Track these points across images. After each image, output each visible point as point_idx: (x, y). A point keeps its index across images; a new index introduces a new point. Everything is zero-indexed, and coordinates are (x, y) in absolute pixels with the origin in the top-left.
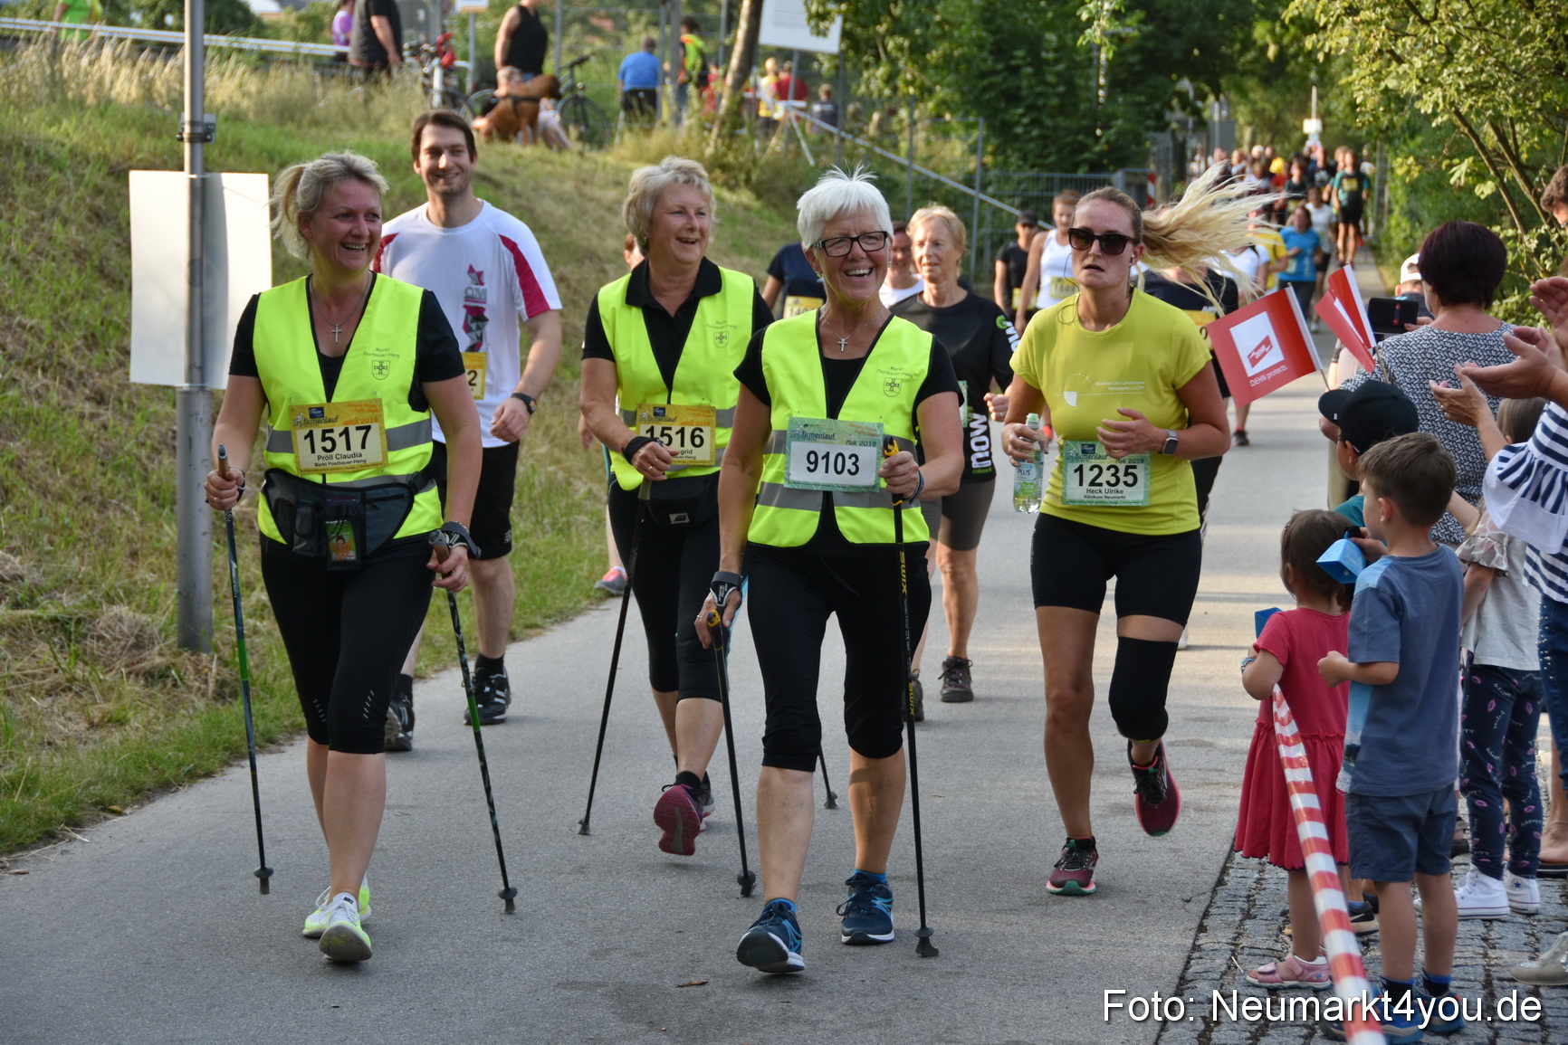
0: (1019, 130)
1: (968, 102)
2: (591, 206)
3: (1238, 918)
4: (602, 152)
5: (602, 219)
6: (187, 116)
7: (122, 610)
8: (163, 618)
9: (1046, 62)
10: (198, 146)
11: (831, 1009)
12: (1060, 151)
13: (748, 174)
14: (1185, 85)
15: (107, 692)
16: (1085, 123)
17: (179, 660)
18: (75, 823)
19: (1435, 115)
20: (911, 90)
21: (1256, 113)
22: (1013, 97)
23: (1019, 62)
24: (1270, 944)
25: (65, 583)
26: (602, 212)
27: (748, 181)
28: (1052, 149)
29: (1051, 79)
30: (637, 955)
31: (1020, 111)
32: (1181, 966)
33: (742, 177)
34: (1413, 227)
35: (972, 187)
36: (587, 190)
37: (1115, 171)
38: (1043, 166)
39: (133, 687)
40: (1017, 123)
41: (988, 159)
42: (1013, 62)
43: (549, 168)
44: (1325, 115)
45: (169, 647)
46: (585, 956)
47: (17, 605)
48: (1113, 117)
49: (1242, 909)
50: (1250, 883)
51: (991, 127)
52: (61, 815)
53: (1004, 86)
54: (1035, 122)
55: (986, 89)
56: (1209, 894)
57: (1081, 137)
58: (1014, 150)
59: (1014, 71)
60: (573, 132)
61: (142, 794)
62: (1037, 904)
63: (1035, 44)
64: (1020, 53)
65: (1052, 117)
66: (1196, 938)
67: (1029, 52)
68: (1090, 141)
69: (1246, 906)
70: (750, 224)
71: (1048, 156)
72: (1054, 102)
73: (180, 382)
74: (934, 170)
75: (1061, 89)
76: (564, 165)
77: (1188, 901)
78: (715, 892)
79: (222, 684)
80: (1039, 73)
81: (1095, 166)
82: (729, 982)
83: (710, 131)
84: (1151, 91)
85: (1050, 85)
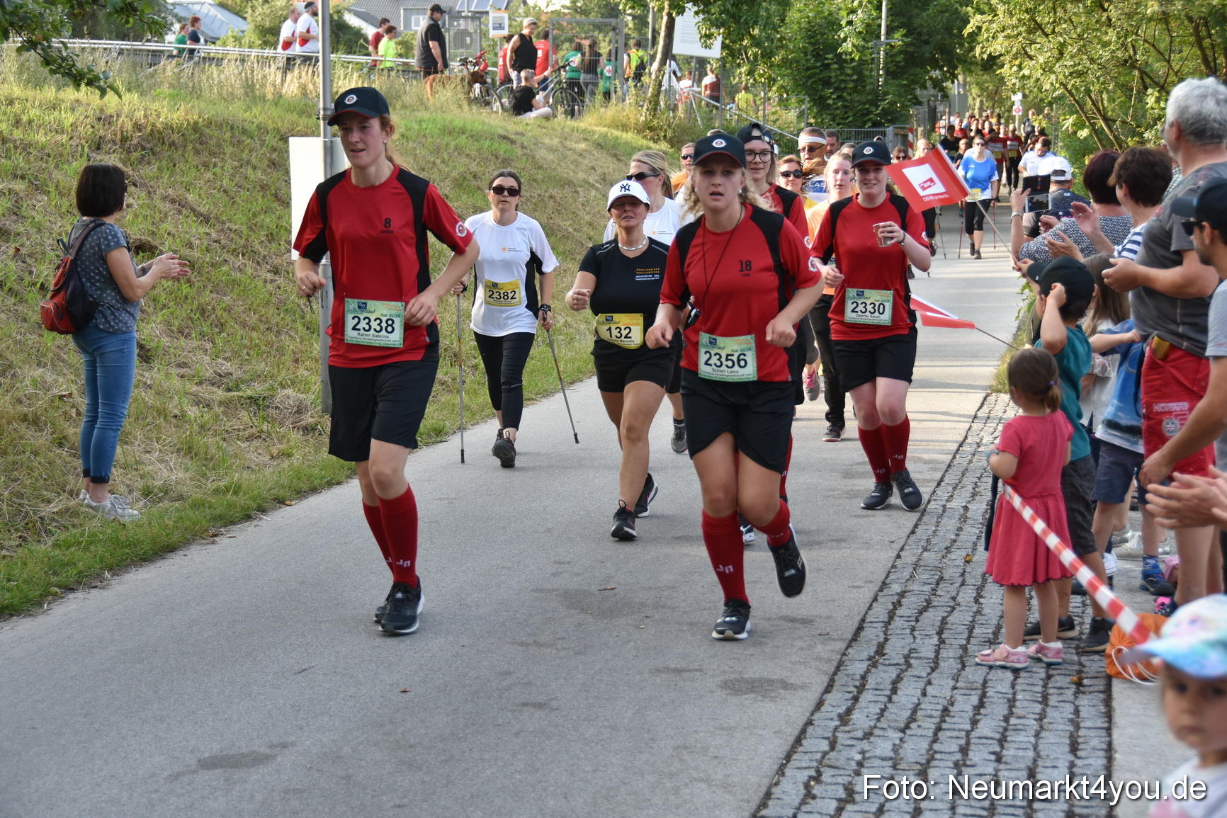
0: (830, 102)
1: (799, 85)
3: (920, 551)
4: (578, 121)
6: (321, 105)
7: (289, 391)
8: (312, 397)
9: (845, 61)
11: (683, 601)
12: (855, 115)
13: (666, 131)
14: (936, 73)
15: (281, 439)
16: (870, 97)
17: (322, 421)
18: (263, 510)
20: (763, 80)
21: (983, 89)
22: (826, 83)
23: (830, 61)
24: (936, 564)
25: (256, 377)
27: (665, 137)
28: (850, 114)
29: (849, 71)
30: (577, 574)
31: (831, 91)
32: (884, 577)
36: (568, 143)
38: (843, 124)
39: (296, 436)
40: (829, 98)
42: (826, 62)
45: (317, 413)
46: (548, 576)
47: (229, 390)
48: (886, 93)
49: (923, 547)
50: (930, 532)
51: (813, 100)
52: (254, 506)
53: (821, 76)
54: (840, 97)
55: (809, 77)
56: (905, 538)
58: (828, 115)
59: (827, 66)
61: (301, 494)
64: (830, 56)
65: (850, 94)
66: (895, 561)
68: (873, 109)
69: (925, 544)
71: (848, 117)
72: (851, 85)
74: (779, 128)
75: (855, 77)
77: (892, 542)
80: (841, 68)
81: (876, 124)
82: (628, 588)
83: (642, 106)
84: (912, 77)
85: (848, 75)
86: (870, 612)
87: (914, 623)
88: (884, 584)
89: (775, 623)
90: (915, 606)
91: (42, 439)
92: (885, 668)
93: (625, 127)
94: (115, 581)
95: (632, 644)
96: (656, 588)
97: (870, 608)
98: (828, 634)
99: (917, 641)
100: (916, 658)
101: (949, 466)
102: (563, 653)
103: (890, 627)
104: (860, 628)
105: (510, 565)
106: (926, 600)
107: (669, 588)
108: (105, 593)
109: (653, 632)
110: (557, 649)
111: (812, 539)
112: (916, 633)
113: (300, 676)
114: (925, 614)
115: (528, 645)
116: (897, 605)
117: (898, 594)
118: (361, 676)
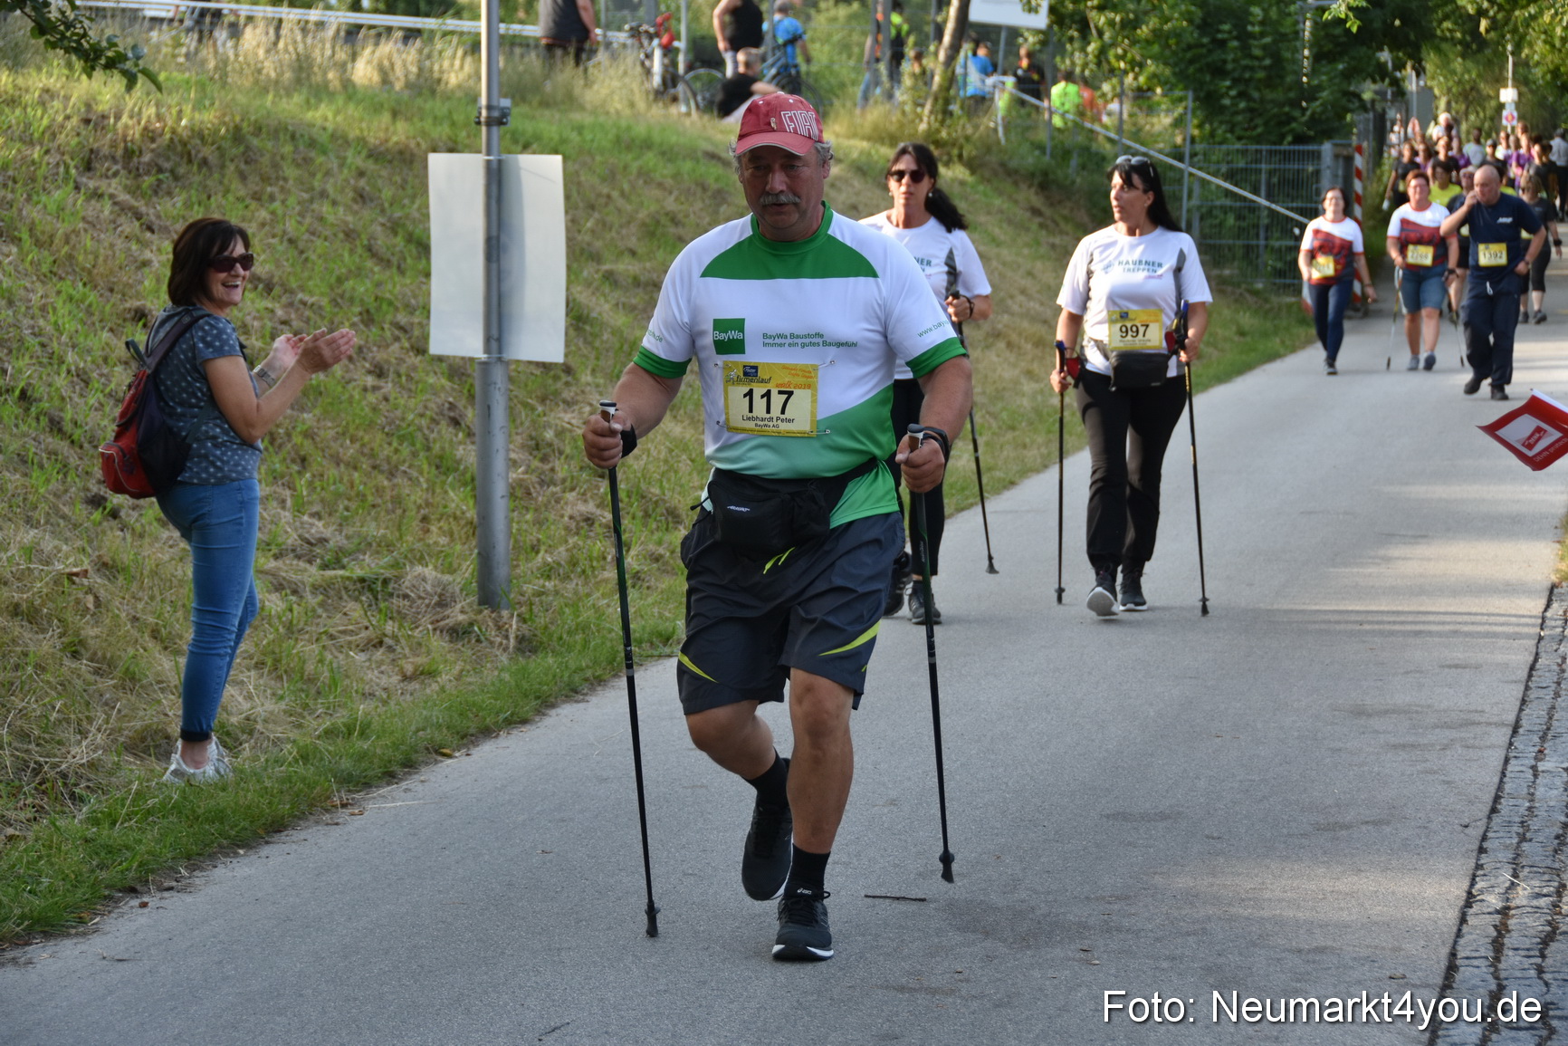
0: (1227, 102)
1: (1176, 75)
3: (1515, 841)
6: (483, 101)
7: (429, 572)
8: (463, 578)
9: (1252, 36)
10: (495, 129)
11: (1149, 920)
12: (1266, 124)
13: (961, 148)
14: (1384, 55)
15: (417, 647)
16: (1292, 95)
17: (480, 617)
18: (412, 765)
20: (1122, 65)
21: (1450, 82)
22: (1219, 71)
23: (1225, 36)
24: (1549, 862)
25: (366, 545)
27: (960, 156)
28: (1259, 121)
29: (1257, 52)
31: (1228, 83)
32: (1467, 882)
33: (955, 152)
35: (1181, 159)
37: (1321, 143)
38: (1248, 138)
39: (438, 644)
40: (1224, 95)
41: (1196, 132)
42: (1220, 36)
44: (1523, 85)
45: (470, 605)
46: (912, 876)
47: (325, 567)
48: (1320, 88)
49: (1518, 834)
50: (1522, 810)
51: (1196, 99)
52: (399, 756)
53: (1210, 59)
54: (1242, 95)
55: (1191, 62)
56: (1485, 820)
57: (1287, 109)
58: (1221, 123)
59: (1222, 44)
61: (468, 739)
62: (1324, 830)
63: (1241, 19)
64: (1226, 27)
65: (1259, 89)
66: (1478, 859)
67: (1235, 26)
68: (1296, 113)
69: (1521, 830)
70: (967, 199)
71: (1255, 127)
72: (1261, 75)
73: (478, 353)
74: (1143, 143)
75: (1267, 62)
77: (1466, 826)
79: (521, 640)
80: (1245, 48)
81: (1300, 139)
82: (1050, 898)
83: (922, 106)
85: (1257, 58)
86: (1462, 941)
87: (1539, 960)
88: (1470, 899)
89: (1310, 957)
90: (1532, 932)
91: (45, 644)
92: (1513, 1033)
94: (199, 879)
95: (1084, 990)
96: (1097, 899)
97: (1459, 934)
98: (1404, 977)
99: (1553, 989)
100: (1560, 1018)
101: (1523, 702)
102: (975, 1005)
103: (1501, 966)
104: (1452, 968)
106: (1549, 923)
107: (1118, 898)
108: (188, 899)
109: (1113, 971)
110: (962, 997)
111: (1331, 820)
112: (1547, 977)
113: (549, 1040)
114: (1553, 946)
115: (912, 990)
116: (1502, 930)
117: (1498, 912)
118: (652, 1040)
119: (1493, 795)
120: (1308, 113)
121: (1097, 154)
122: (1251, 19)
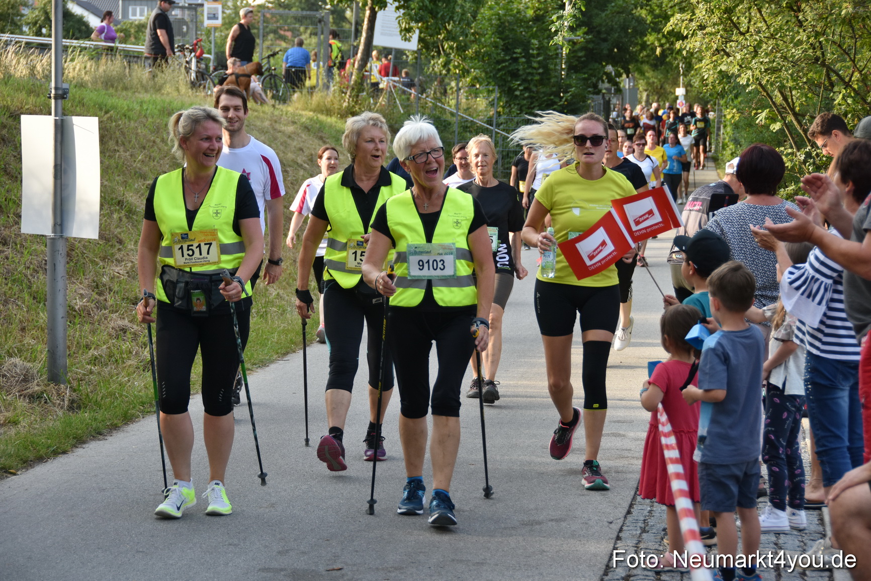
0: (518, 93)
1: (490, 77)
2: (279, 135)
3: (639, 532)
4: (286, 105)
5: (285, 142)
6: (53, 85)
7: (17, 360)
8: (38, 366)
9: (533, 56)
10: (59, 101)
12: (540, 106)
14: (609, 68)
15: (8, 406)
16: (554, 89)
17: (48, 388)
19: (748, 85)
20: (457, 71)
21: (648, 84)
22: (515, 75)
23: (518, 55)
24: (657, 546)
26: (286, 139)
28: (536, 104)
29: (535, 65)
30: (304, 553)
31: (518, 83)
32: (607, 559)
34: (736, 147)
35: (492, 125)
36: (277, 126)
39: (22, 404)
40: (516, 89)
41: (500, 109)
42: (515, 56)
43: (256, 114)
44: (688, 86)
45: (42, 381)
46: (274, 553)
48: (570, 86)
49: (641, 528)
50: (646, 513)
51: (502, 91)
53: (510, 69)
54: (526, 89)
55: (499, 70)
56: (623, 519)
57: (552, 97)
58: (515, 104)
59: (516, 60)
60: (269, 94)
61: (27, 463)
62: (526, 525)
63: (526, 46)
64: (518, 51)
65: (536, 86)
66: (615, 544)
67: (523, 50)
68: (557, 100)
69: (643, 526)
71: (533, 108)
72: (537, 78)
73: (48, 232)
74: (470, 115)
75: (541, 71)
76: (263, 112)
77: (611, 523)
78: (347, 518)
79: (72, 402)
80: (529, 62)
82: (355, 568)
83: (346, 93)
84: (591, 72)
85: (535, 68)
93: (329, 112)
96: (383, 569)
105: (236, 541)
107: (396, 569)
111: (532, 518)
119: (629, 502)
120: (564, 100)
121: (445, 121)
122: (532, 46)
